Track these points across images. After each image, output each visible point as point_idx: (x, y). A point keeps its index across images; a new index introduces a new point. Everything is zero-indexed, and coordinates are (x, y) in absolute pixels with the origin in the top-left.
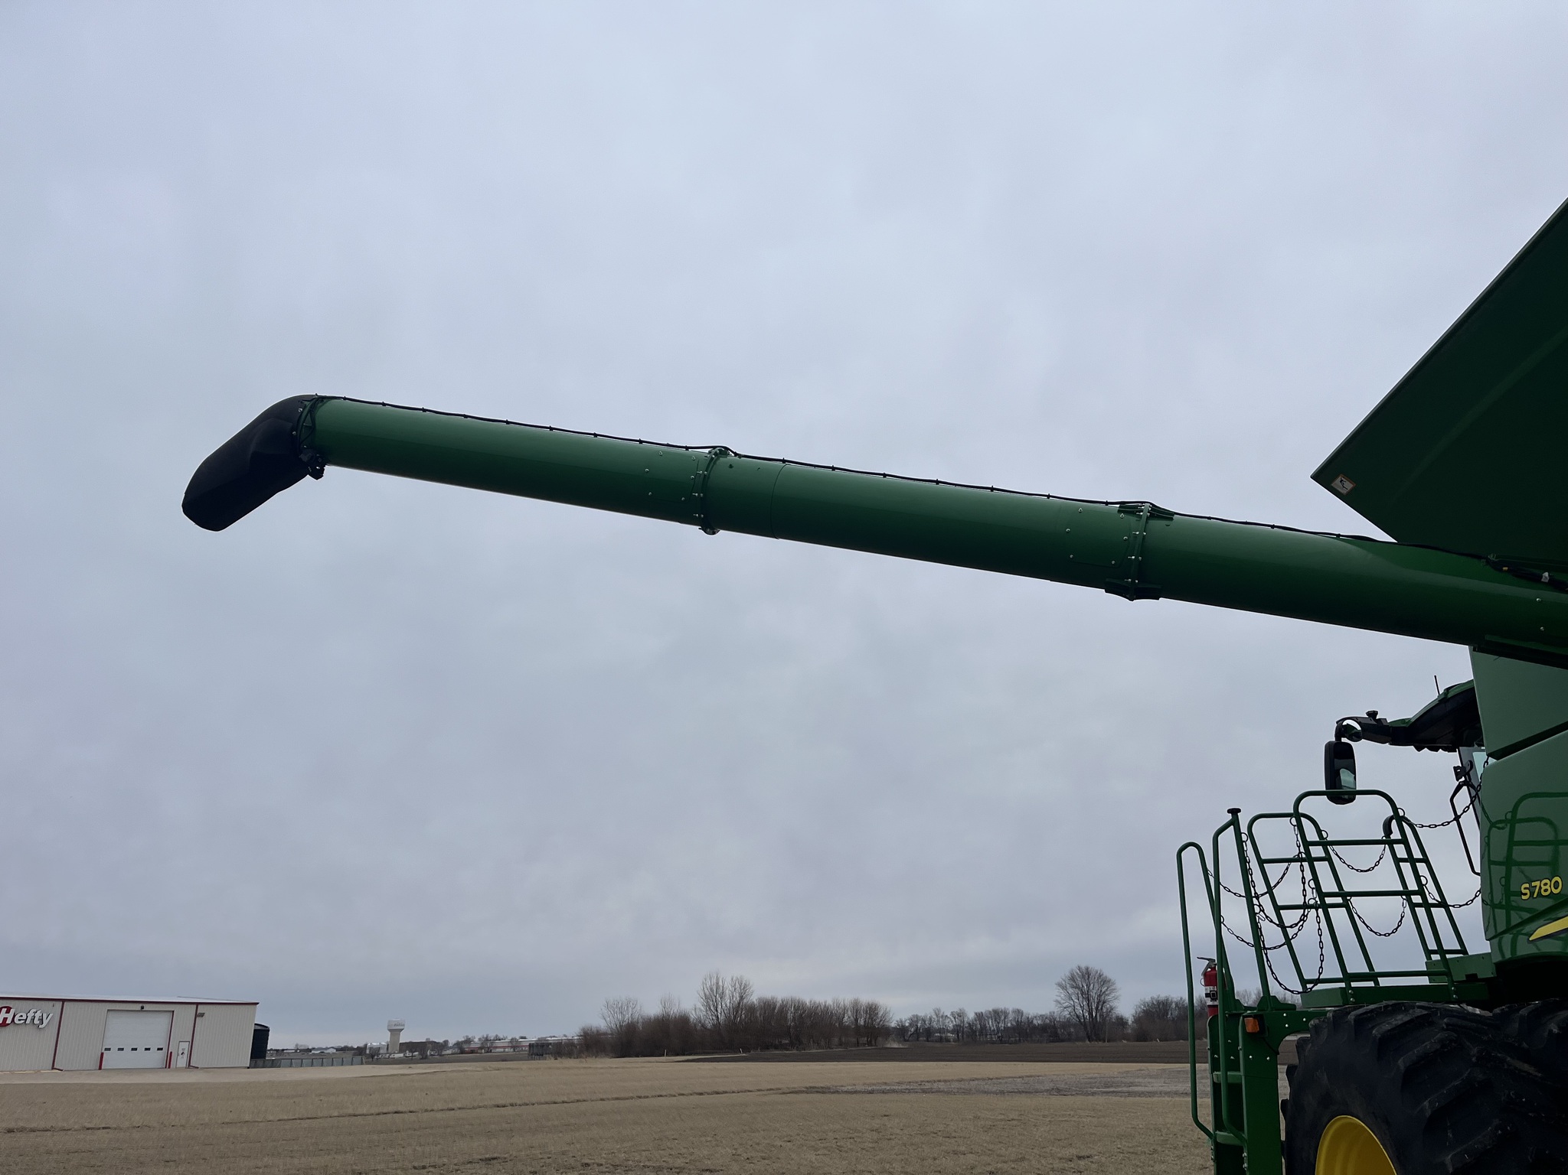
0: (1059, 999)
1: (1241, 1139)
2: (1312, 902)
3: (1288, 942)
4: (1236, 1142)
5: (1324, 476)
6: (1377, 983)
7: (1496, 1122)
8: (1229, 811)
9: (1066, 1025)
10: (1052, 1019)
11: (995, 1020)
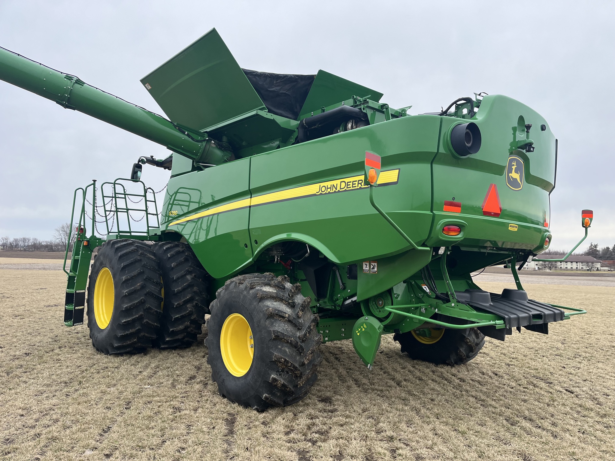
0: (55, 235)
1: (76, 274)
2: (113, 210)
3: (107, 221)
4: (74, 275)
5: (144, 81)
6: (131, 234)
7: (139, 269)
8: (93, 180)
9: (57, 245)
10: (51, 243)
11: (24, 242)
